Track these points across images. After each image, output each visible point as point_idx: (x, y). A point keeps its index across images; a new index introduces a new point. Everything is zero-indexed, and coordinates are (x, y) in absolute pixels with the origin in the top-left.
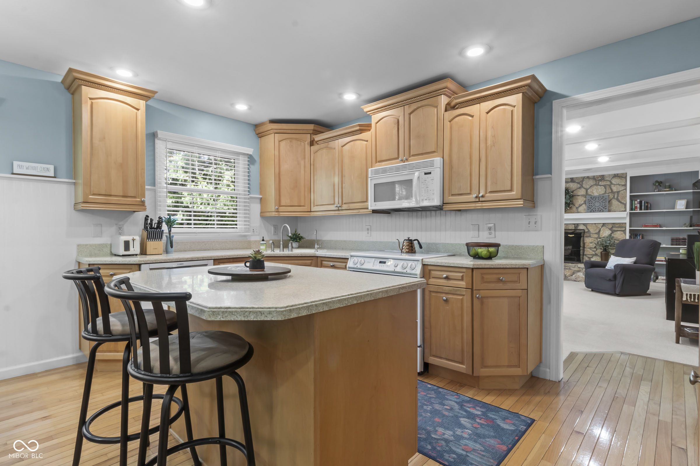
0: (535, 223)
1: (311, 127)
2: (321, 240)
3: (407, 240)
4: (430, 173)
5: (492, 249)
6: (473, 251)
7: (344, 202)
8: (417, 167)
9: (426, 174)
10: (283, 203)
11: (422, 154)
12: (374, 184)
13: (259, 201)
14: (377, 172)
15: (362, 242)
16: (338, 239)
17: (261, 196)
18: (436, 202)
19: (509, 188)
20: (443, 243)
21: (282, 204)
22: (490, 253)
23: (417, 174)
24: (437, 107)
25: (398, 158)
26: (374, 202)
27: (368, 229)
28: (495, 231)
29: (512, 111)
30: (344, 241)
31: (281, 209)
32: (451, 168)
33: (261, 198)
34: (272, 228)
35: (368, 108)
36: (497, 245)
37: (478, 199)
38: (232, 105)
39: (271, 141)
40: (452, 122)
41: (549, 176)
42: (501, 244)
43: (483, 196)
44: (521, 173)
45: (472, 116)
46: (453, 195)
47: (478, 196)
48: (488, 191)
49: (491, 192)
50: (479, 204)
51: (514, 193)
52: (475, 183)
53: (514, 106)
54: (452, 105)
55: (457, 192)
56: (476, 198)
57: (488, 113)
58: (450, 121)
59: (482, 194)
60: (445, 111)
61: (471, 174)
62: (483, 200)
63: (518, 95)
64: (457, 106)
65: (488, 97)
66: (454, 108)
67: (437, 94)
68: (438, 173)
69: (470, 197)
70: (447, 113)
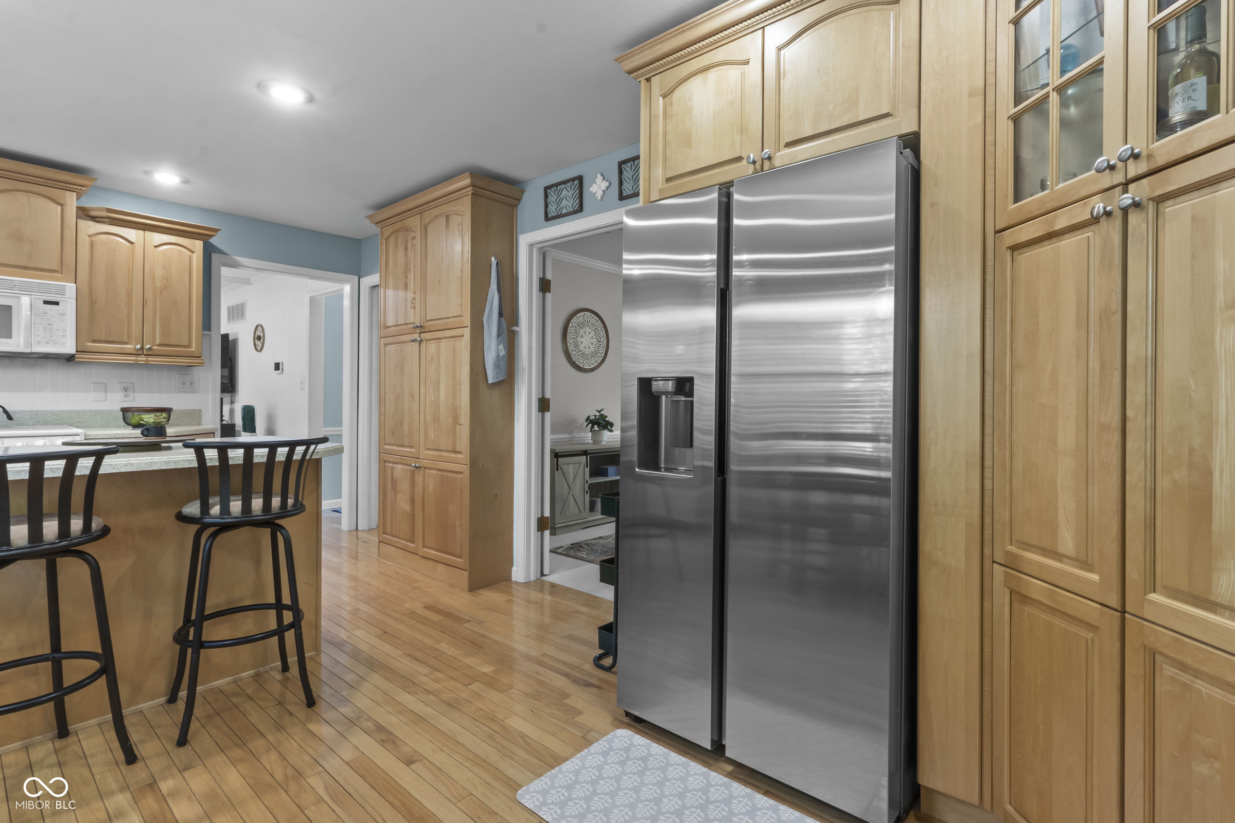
0: (191, 384)
4: (58, 303)
6: (135, 419)
8: (27, 289)
9: (47, 302)
18: (69, 349)
19: (186, 343)
23: (26, 300)
24: (62, 205)
28: (134, 392)
32: (94, 301)
36: (168, 411)
37: (140, 352)
40: (94, 238)
41: (209, 333)
42: (174, 408)
43: (150, 349)
44: (201, 328)
45: (132, 243)
46: (94, 341)
47: (142, 348)
48: (158, 343)
49: (160, 345)
50: (142, 358)
51: (193, 349)
52: (135, 330)
53: (193, 252)
54: (93, 213)
55: (103, 338)
56: (138, 350)
57: (156, 247)
58: (89, 236)
59: (148, 346)
60: (77, 218)
61: (129, 317)
62: (150, 353)
63: (197, 241)
64: (105, 220)
65: (158, 229)
66: (96, 219)
67: (66, 187)
68: (69, 306)
69: (128, 347)
70: (83, 223)
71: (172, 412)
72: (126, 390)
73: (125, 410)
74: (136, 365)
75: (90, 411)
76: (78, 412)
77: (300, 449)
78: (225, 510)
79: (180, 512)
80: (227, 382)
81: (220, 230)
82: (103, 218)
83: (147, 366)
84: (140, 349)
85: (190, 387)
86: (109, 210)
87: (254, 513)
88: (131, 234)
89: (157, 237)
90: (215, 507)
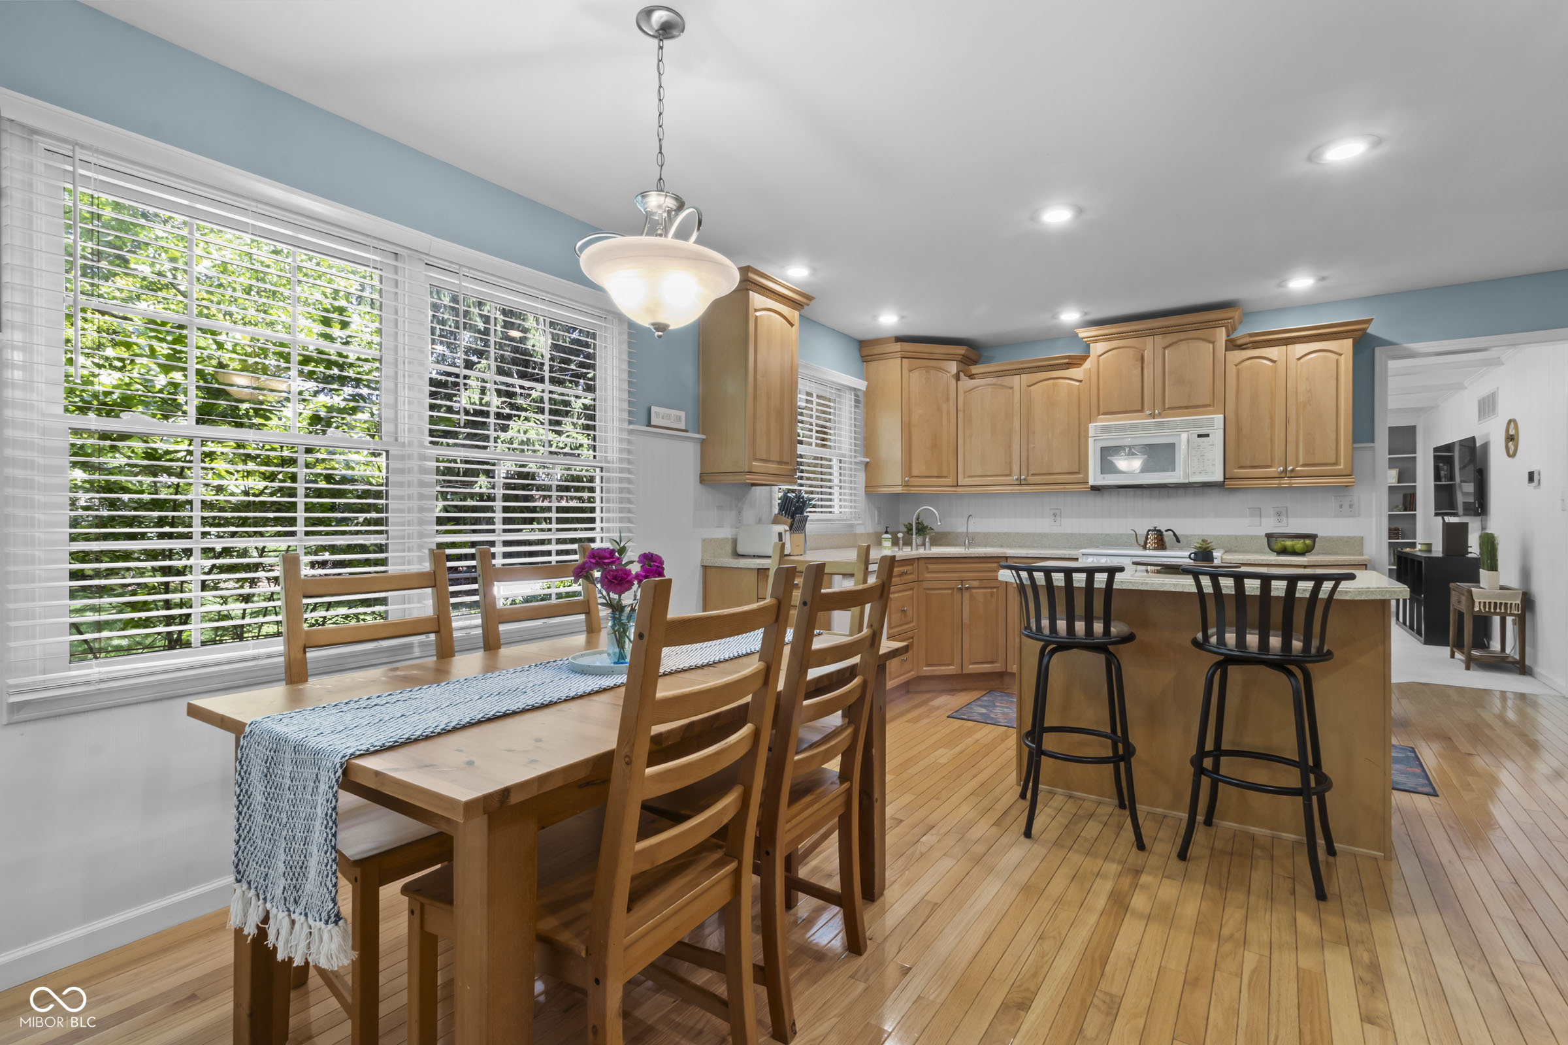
0: (1350, 506)
1: (962, 350)
2: (953, 533)
3: (1153, 531)
4: (1207, 435)
5: (1308, 542)
6: (1278, 545)
7: (1031, 472)
8: (1185, 427)
9: (1199, 436)
10: (915, 472)
11: (1187, 408)
12: (1101, 448)
13: (863, 466)
14: (1106, 430)
15: (1045, 535)
16: (991, 531)
17: (868, 460)
18: (1218, 477)
19: (1333, 461)
20: (1199, 535)
21: (914, 474)
22: (1307, 546)
23: (1184, 436)
24: (1213, 343)
25: (1142, 410)
26: (1102, 473)
27: (1055, 515)
28: (1287, 517)
29: (1337, 361)
30: (1005, 534)
31: (914, 481)
32: (1239, 428)
33: (867, 464)
34: (876, 512)
35: (1084, 333)
36: (1313, 537)
37: (1284, 474)
38: (875, 317)
39: (892, 370)
40: (1240, 366)
41: (1372, 445)
42: (1319, 535)
43: (1292, 471)
44: (1351, 442)
45: (1274, 362)
46: (1241, 467)
47: (1285, 470)
48: (1301, 463)
49: (1304, 465)
50: (1286, 481)
51: (1342, 467)
52: (1279, 452)
53: (1341, 355)
54: (1239, 342)
55: (1249, 464)
56: (1282, 472)
57: (1299, 359)
58: (1236, 365)
59: (1291, 468)
60: (1226, 350)
61: (1272, 440)
62: (1293, 475)
63: (1345, 341)
64: (1249, 345)
65: (1301, 339)
66: (1241, 347)
67: (1215, 324)
68: (1217, 437)
69: (1272, 471)
70: (1230, 354)
71: (1317, 540)
72: (1279, 514)
73: (1269, 536)
74: (1280, 488)
75: (1247, 536)
76: (1236, 537)
78: (1241, 641)
79: (1195, 638)
80: (1473, 501)
81: (1372, 319)
82: (1247, 344)
83: (1290, 488)
84: (1283, 472)
85: (1351, 511)
86: (1251, 335)
87: (1251, 650)
88: (1274, 352)
89: (1300, 349)
90: (1231, 638)
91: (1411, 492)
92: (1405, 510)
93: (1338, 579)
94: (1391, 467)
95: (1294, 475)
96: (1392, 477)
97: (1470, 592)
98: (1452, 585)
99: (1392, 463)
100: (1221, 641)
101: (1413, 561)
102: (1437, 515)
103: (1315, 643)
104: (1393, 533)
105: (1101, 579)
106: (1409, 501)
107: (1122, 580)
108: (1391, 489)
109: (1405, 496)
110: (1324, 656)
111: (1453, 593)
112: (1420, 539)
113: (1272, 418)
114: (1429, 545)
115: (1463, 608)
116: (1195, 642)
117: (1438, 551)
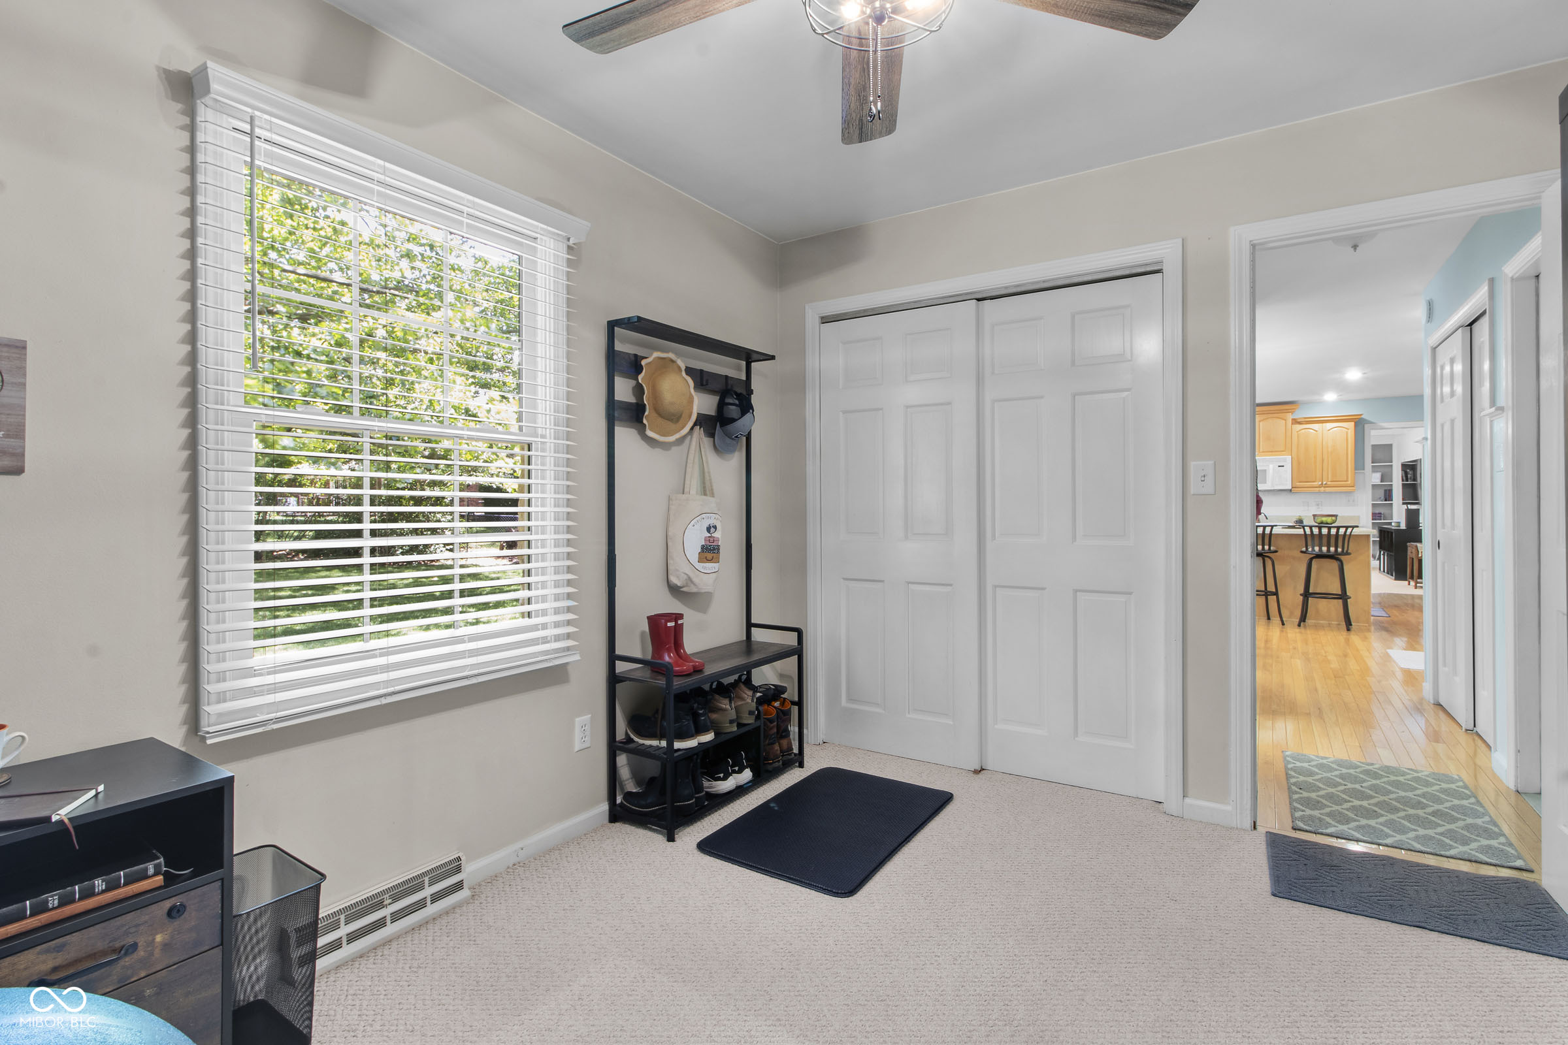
0: (1354, 498)
4: (1283, 466)
5: (1334, 518)
9: (1279, 466)
18: (1288, 486)
23: (1271, 466)
24: (1286, 420)
29: (1346, 432)
32: (1299, 463)
36: (1336, 516)
40: (1299, 433)
41: (1364, 459)
42: (1338, 515)
43: (1326, 484)
44: (1353, 470)
45: (1317, 431)
46: (1300, 482)
47: (1322, 484)
48: (1330, 480)
50: (1322, 489)
51: (1350, 481)
52: (1319, 475)
53: (1348, 429)
54: (1299, 421)
55: (1304, 480)
56: (1320, 485)
57: (1328, 430)
58: (1297, 432)
59: (1325, 482)
60: (1292, 424)
61: (1315, 469)
63: (1350, 422)
65: (1330, 421)
66: (1300, 423)
67: (1287, 411)
68: (1288, 467)
69: (1315, 484)
70: (1294, 426)
71: (1338, 517)
72: (1318, 505)
73: (1314, 516)
74: (1319, 492)
77: (1349, 530)
79: (1304, 550)
82: (1303, 422)
83: (1324, 492)
85: (1354, 501)
86: (1305, 418)
87: (1323, 553)
88: (1316, 426)
89: (1329, 425)
90: (1317, 549)
91: (1389, 488)
92: (1386, 500)
93: (1353, 527)
94: (1374, 471)
95: (1326, 486)
96: (1376, 478)
97: (1416, 546)
98: (1408, 544)
99: (1375, 469)
100: (1313, 550)
101: (1388, 532)
102: (1403, 504)
103: (1345, 549)
104: (1375, 516)
105: (1268, 530)
106: (1388, 495)
107: (1276, 531)
108: (1374, 486)
109: (1385, 491)
110: (1348, 554)
111: (1409, 548)
112: (1395, 519)
113: (1315, 457)
114: (1399, 523)
115: (1414, 556)
116: (1302, 552)
117: (1403, 526)
